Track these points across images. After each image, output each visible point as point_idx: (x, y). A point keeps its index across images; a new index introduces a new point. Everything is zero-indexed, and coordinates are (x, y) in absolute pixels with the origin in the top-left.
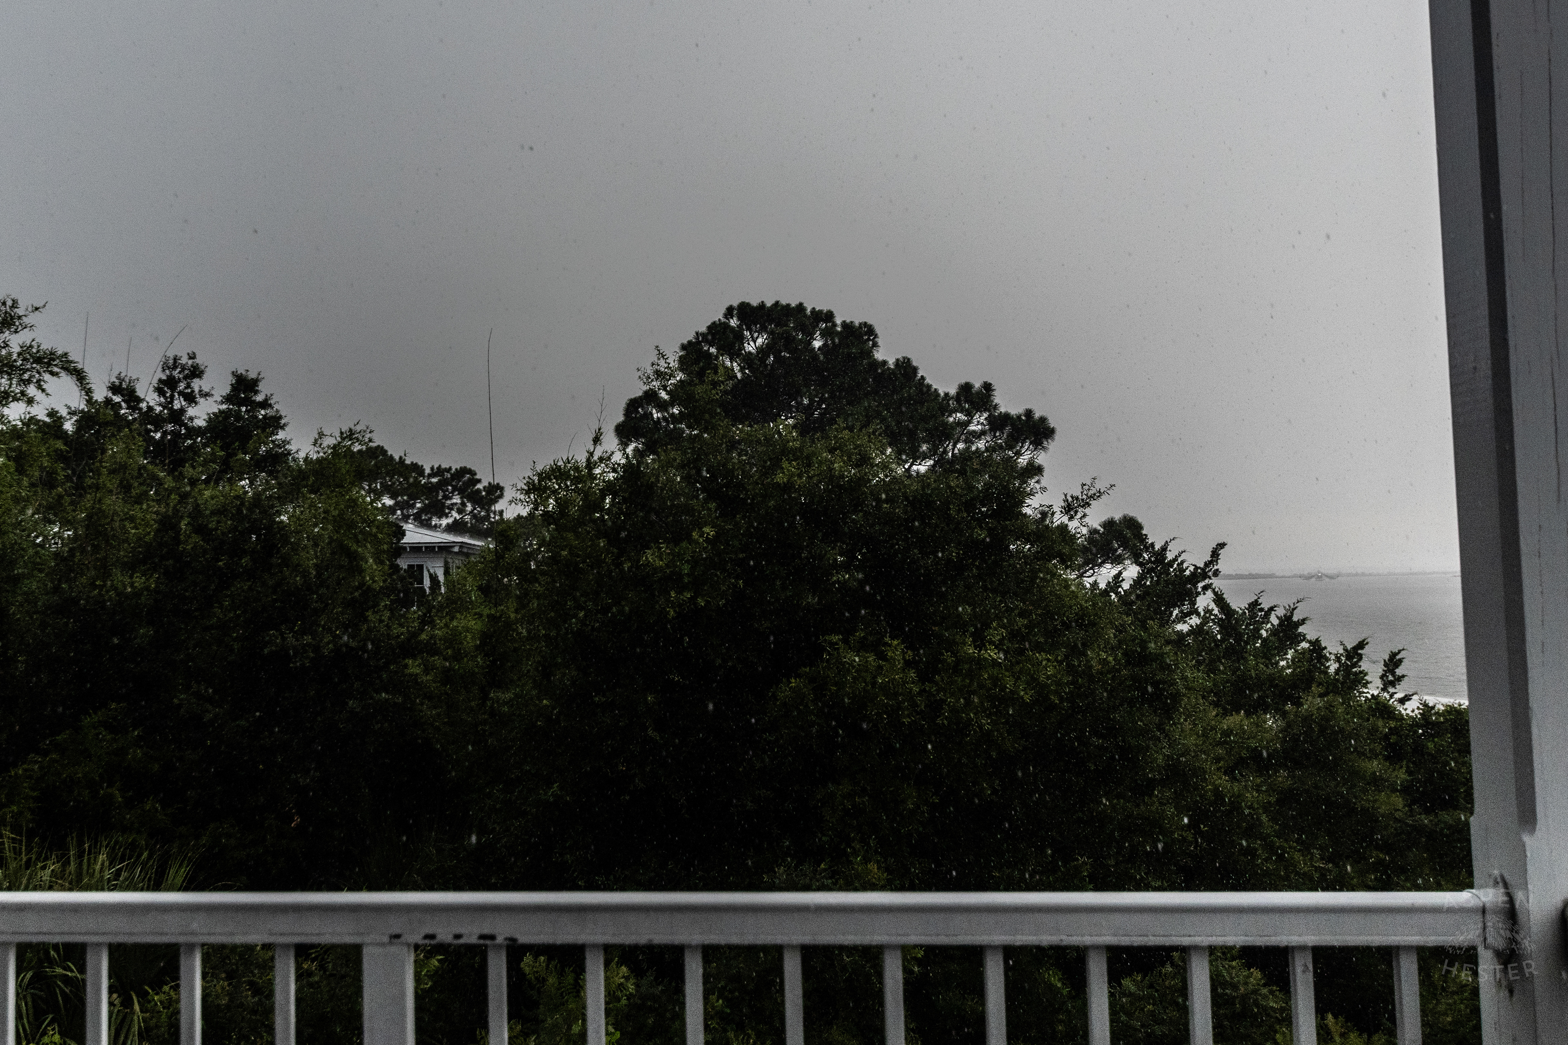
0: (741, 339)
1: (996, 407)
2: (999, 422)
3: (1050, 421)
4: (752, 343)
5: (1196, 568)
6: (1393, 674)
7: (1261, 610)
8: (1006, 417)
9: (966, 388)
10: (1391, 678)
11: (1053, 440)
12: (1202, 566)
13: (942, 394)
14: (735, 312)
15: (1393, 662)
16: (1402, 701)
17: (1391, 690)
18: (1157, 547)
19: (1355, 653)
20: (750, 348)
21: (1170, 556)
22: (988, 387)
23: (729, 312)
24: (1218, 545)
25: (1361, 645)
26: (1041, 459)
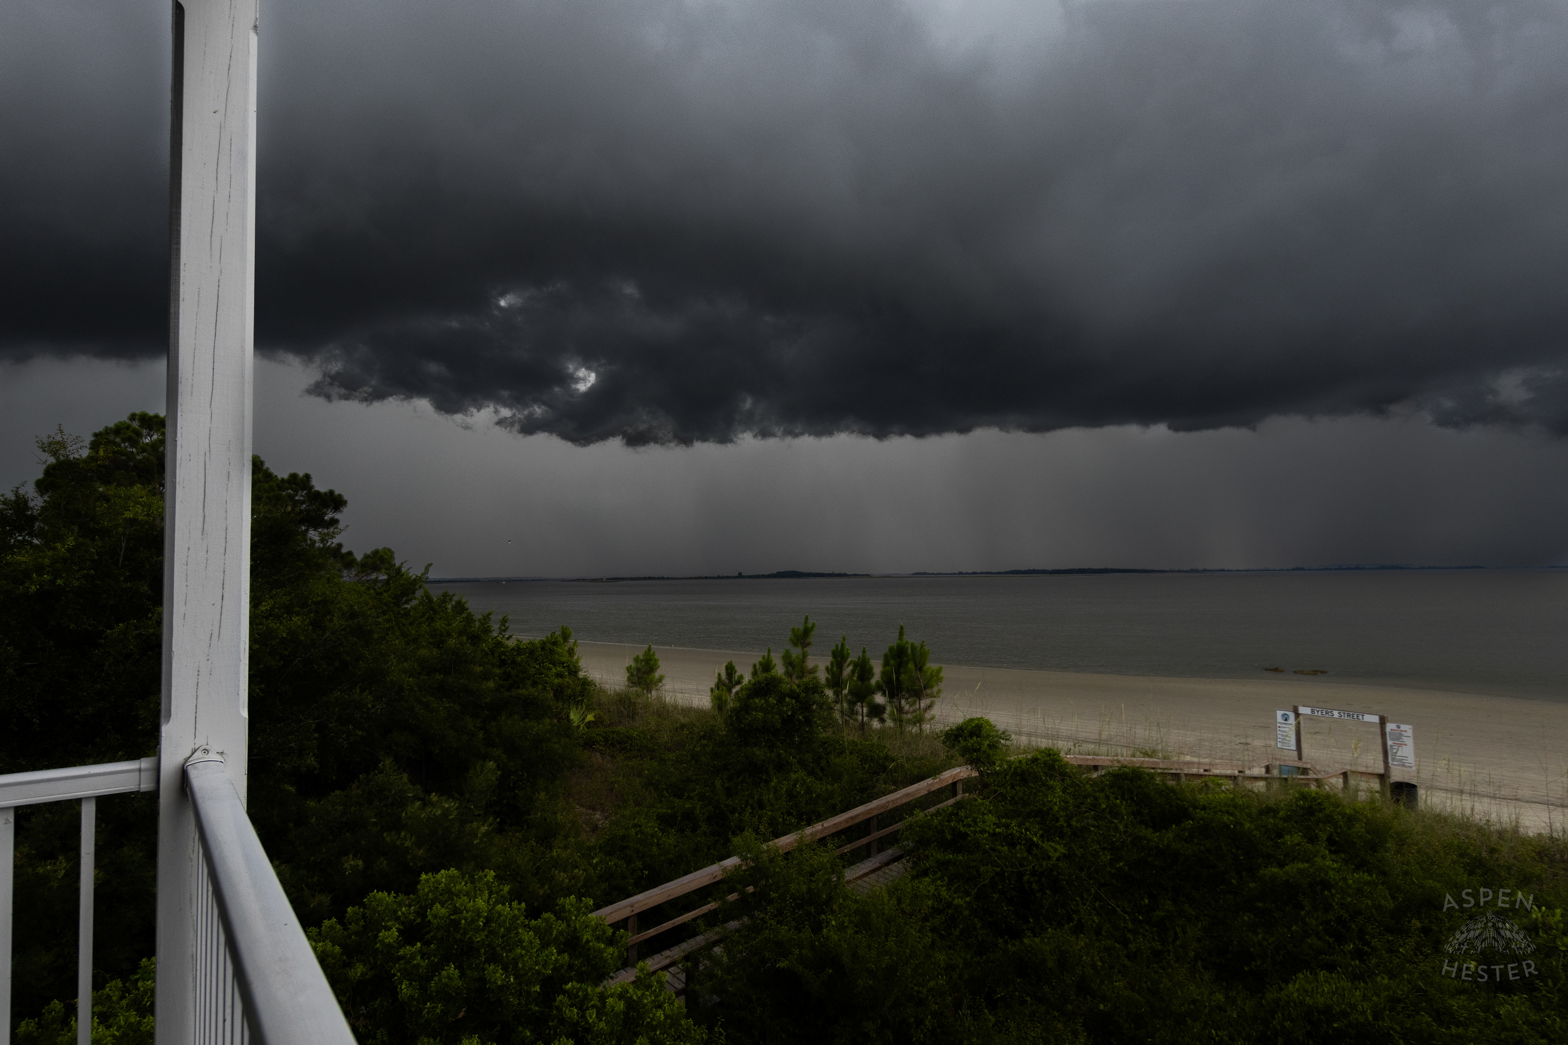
0: (139, 434)
1: (312, 487)
2: (316, 496)
3: (344, 496)
4: (149, 438)
5: (417, 576)
6: (504, 626)
7: (449, 596)
8: (318, 493)
9: (294, 476)
10: (503, 628)
11: (346, 506)
12: (420, 575)
13: (280, 479)
14: (137, 417)
15: (504, 621)
16: (508, 639)
17: (504, 633)
18: (397, 565)
19: (487, 618)
20: (147, 440)
21: (403, 570)
22: (307, 477)
23: (133, 417)
24: (428, 565)
25: (490, 614)
26: (337, 516)
